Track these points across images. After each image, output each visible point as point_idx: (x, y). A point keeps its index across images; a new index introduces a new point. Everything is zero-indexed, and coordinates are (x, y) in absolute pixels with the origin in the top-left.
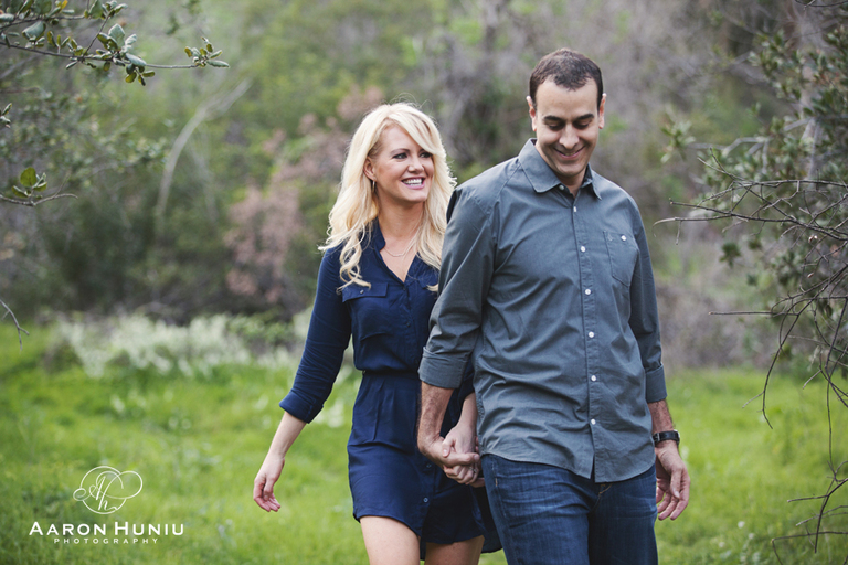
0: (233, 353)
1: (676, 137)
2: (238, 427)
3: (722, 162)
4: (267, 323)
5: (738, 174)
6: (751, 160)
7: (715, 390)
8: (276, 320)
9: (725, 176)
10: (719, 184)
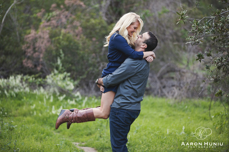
0: (25, 88)
1: (182, 15)
2: (25, 115)
3: (198, 25)
4: (36, 78)
5: (204, 29)
6: (208, 25)
7: (196, 106)
8: (40, 77)
9: (199, 30)
10: (196, 32)
